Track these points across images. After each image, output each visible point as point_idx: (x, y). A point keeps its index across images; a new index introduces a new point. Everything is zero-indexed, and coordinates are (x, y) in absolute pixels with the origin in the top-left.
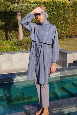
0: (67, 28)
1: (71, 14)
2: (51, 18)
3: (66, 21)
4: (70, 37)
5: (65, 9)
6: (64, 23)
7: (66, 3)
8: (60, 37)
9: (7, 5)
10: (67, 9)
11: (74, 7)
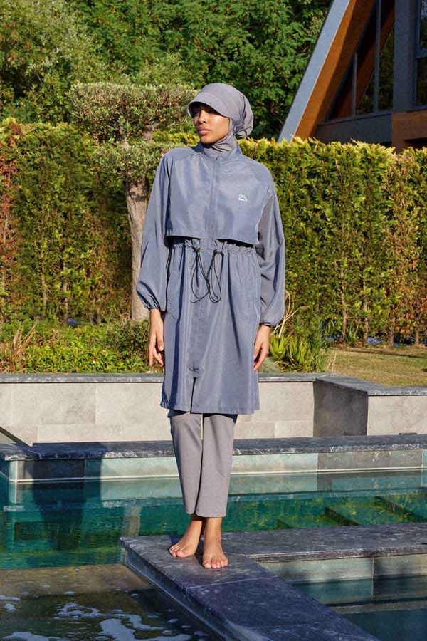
0: (383, 291)
1: (409, 220)
2: (302, 236)
3: (378, 254)
4: (398, 339)
5: (375, 190)
6: (368, 264)
7: (380, 160)
8: (347, 334)
9: (81, 153)
10: (387, 194)
11: (423, 182)
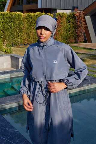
0: (22, 37)
1: (26, 25)
2: (8, 28)
4: (25, 45)
5: (20, 20)
6: (19, 33)
7: (21, 15)
8: (17, 44)
11: (28, 19)
